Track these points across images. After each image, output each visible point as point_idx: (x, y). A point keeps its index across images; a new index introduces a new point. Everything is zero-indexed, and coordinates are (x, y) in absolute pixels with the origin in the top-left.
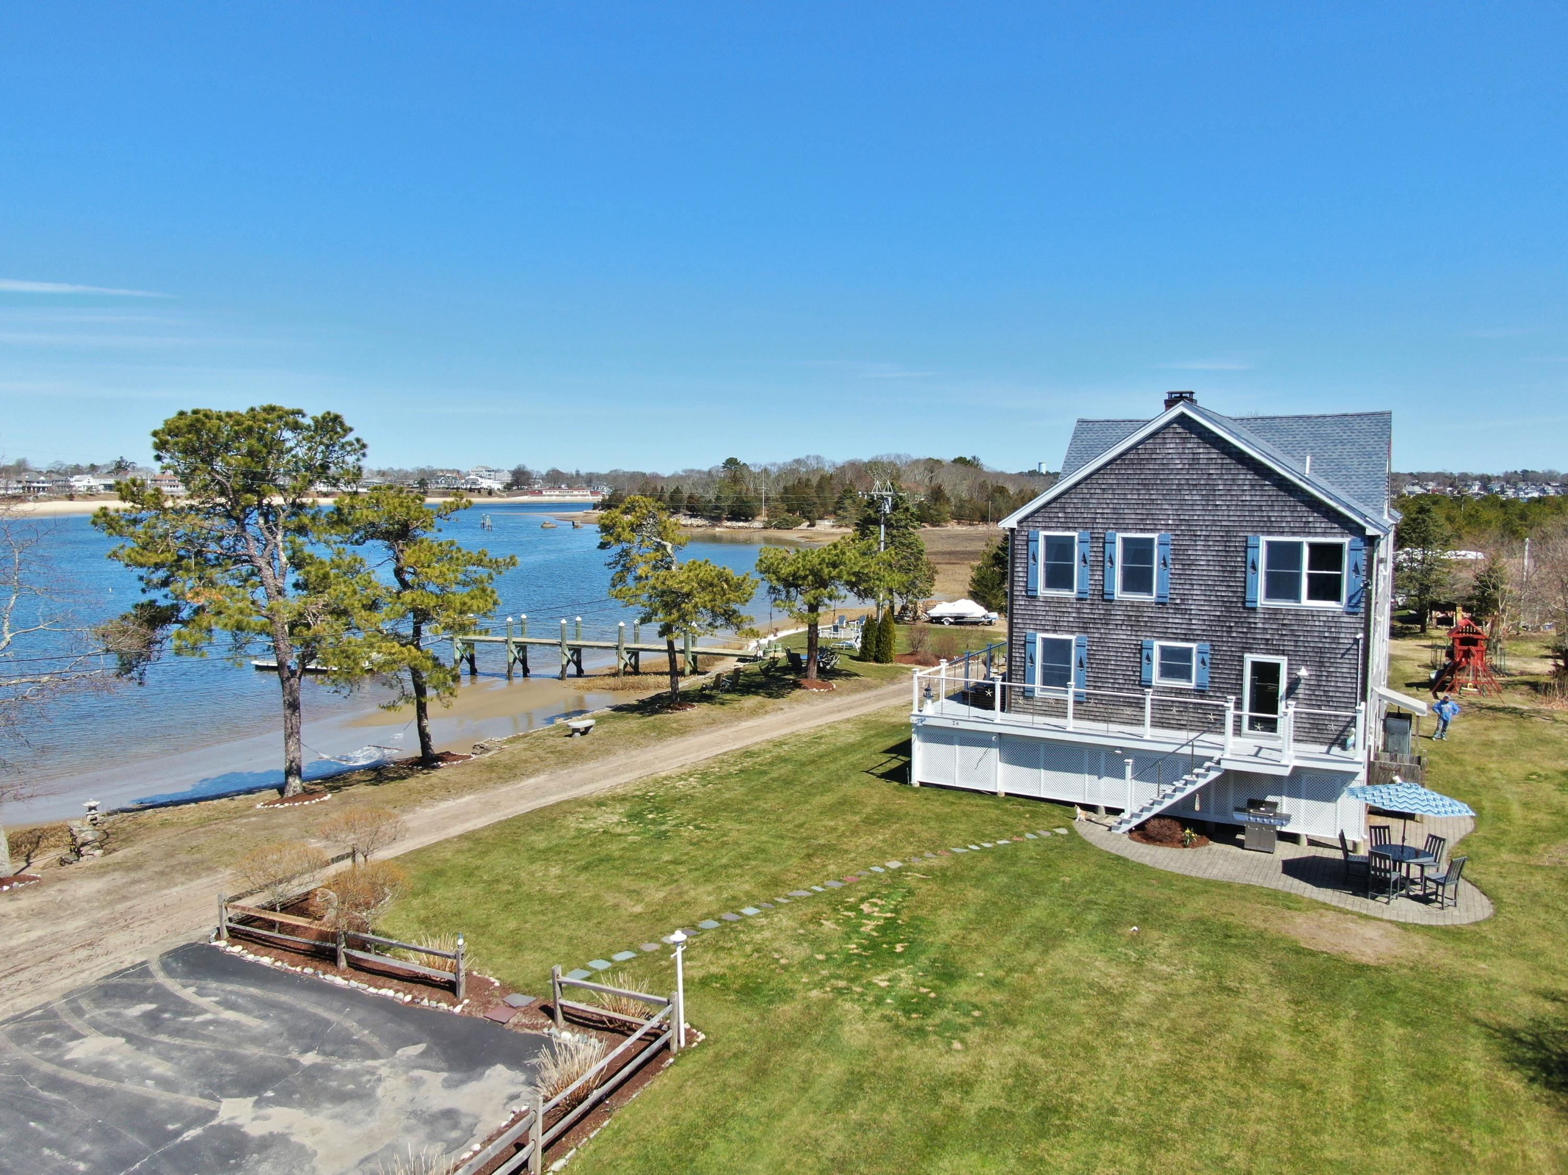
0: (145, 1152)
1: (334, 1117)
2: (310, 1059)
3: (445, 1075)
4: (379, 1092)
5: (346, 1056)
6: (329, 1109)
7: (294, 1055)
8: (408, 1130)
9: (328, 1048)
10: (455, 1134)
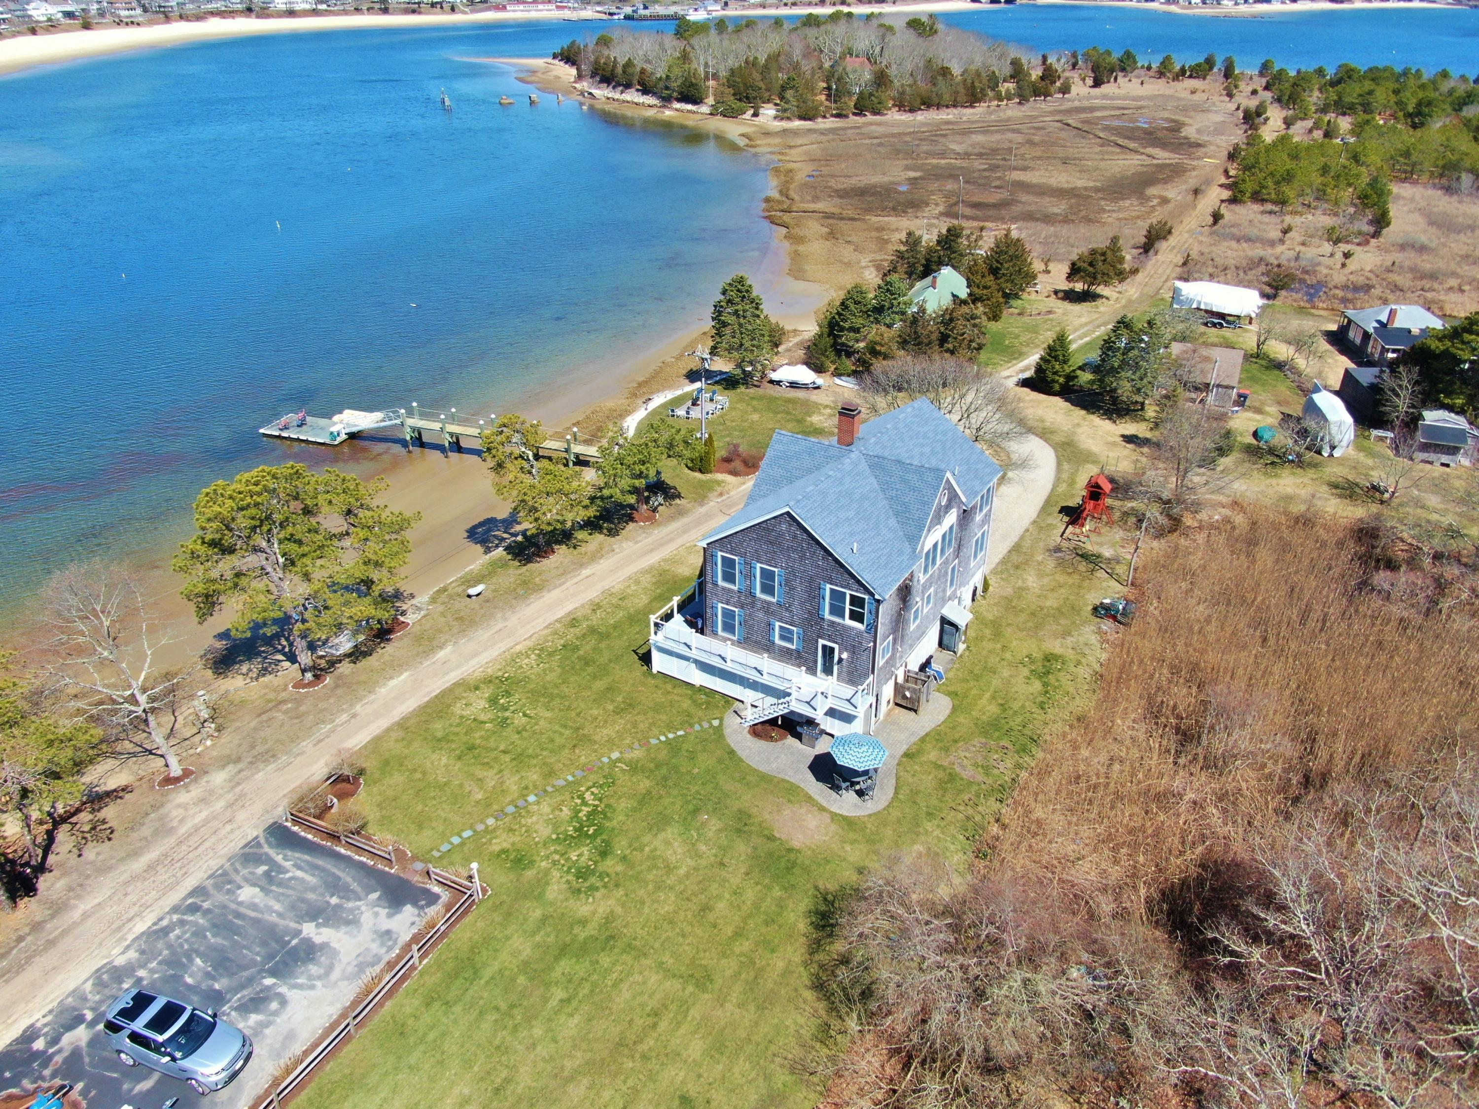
0: (279, 952)
1: (346, 933)
2: (334, 900)
3: (387, 910)
4: (362, 920)
5: (349, 899)
6: (344, 929)
7: (328, 898)
8: (373, 940)
9: (341, 894)
10: (390, 943)
